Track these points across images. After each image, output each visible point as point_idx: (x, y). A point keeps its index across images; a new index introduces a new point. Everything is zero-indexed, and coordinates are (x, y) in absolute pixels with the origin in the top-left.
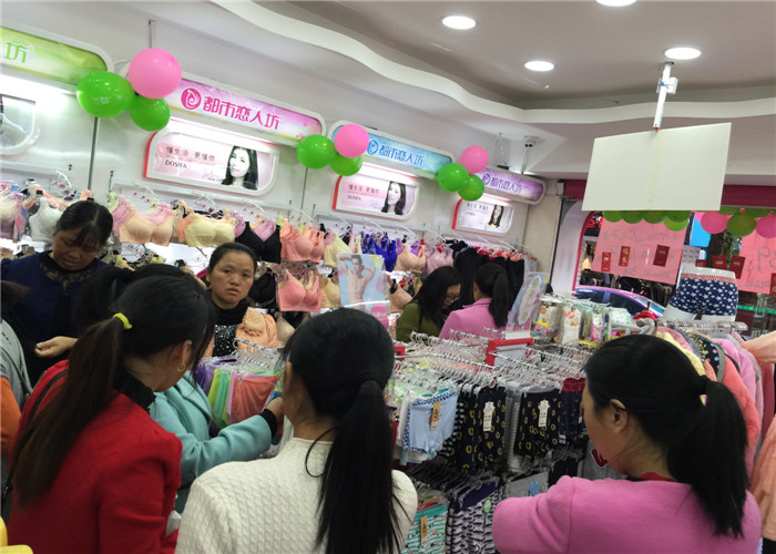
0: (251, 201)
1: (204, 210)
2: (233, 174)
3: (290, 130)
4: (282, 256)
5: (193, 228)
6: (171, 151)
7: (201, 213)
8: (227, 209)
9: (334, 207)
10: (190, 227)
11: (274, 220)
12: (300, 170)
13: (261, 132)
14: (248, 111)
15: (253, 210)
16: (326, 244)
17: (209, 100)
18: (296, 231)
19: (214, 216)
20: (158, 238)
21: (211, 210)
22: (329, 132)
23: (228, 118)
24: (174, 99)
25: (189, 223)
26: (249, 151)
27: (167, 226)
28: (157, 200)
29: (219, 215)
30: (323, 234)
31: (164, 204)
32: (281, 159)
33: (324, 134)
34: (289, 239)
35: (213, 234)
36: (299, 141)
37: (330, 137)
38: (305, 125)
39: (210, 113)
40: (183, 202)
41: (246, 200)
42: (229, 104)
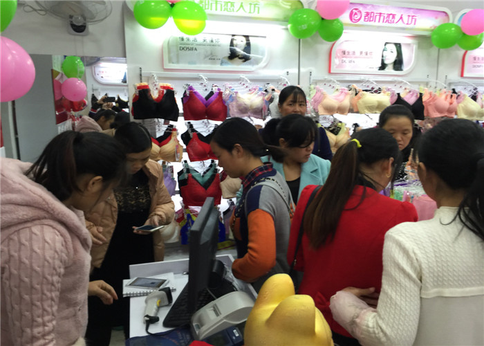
0: (400, 79)
1: (368, 89)
2: (386, 62)
3: (426, 23)
4: (425, 114)
5: (363, 102)
6: (344, 54)
7: (366, 91)
8: (383, 87)
9: (462, 75)
10: (360, 101)
11: (417, 90)
12: (434, 52)
13: (403, 29)
14: (394, 16)
15: (401, 85)
16: (458, 103)
17: (368, 14)
18: (435, 95)
19: (376, 92)
20: (341, 110)
21: (373, 88)
22: (455, 20)
23: (381, 24)
24: (345, 18)
25: (360, 98)
26: (396, 44)
27: (346, 102)
28: (338, 86)
29: (378, 91)
30: (455, 95)
31: (343, 88)
32: (420, 47)
33: (451, 21)
34: (430, 102)
35: (376, 104)
36: (432, 30)
37: (456, 23)
38: (436, 18)
39: (368, 23)
40: (355, 85)
41: (396, 78)
42: (381, 14)
